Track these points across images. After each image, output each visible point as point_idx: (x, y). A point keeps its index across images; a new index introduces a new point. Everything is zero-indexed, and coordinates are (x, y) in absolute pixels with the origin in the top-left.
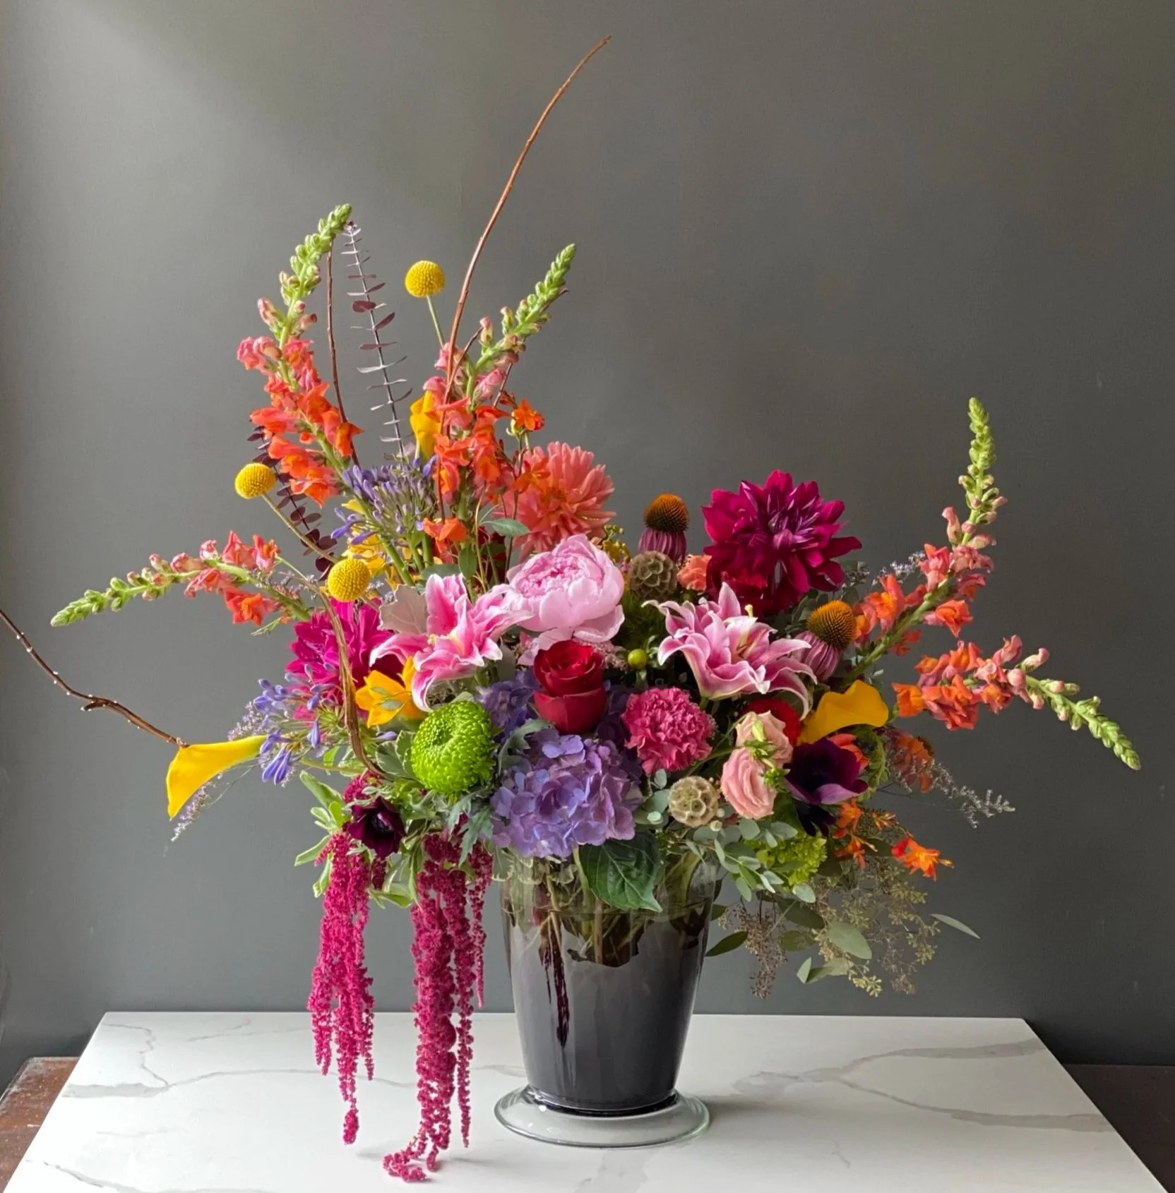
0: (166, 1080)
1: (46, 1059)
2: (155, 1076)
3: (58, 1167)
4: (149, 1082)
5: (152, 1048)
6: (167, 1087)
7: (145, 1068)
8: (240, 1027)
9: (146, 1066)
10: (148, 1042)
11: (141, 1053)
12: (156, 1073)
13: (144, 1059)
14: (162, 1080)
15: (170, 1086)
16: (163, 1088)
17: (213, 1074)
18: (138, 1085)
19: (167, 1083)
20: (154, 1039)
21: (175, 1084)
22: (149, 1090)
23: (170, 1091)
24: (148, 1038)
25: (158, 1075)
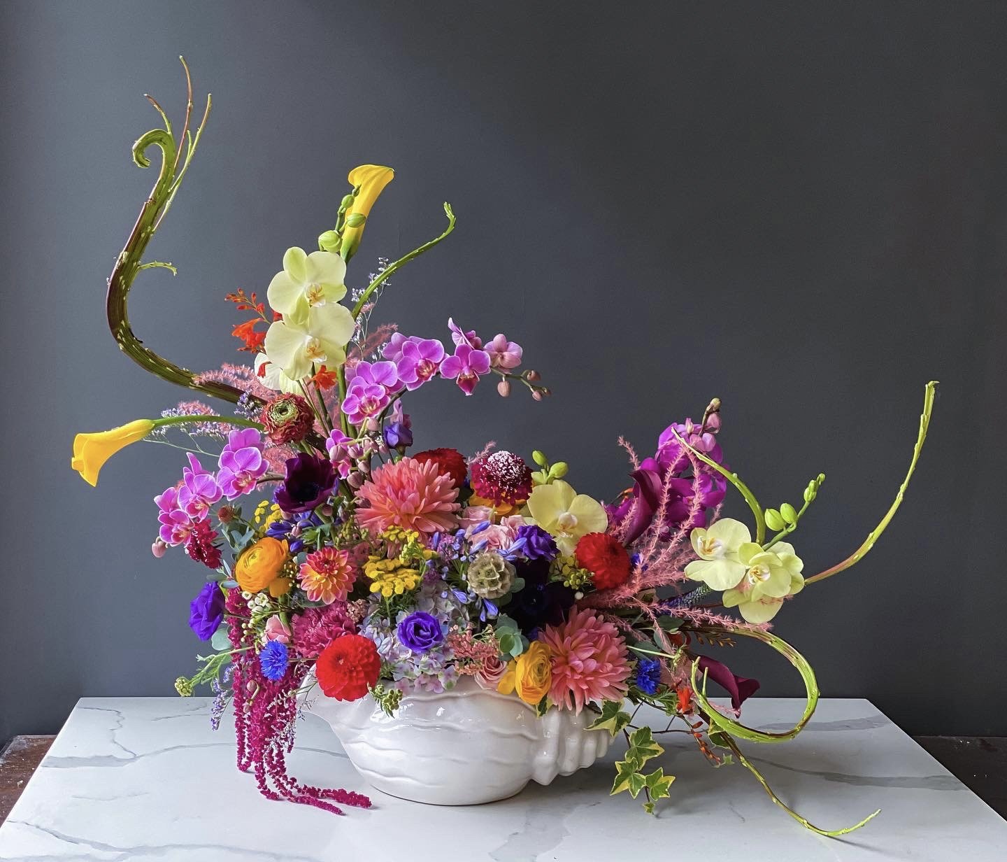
0: (134, 752)
1: (29, 736)
2: (125, 750)
3: (38, 827)
4: (120, 754)
5: (121, 726)
6: (135, 757)
7: (115, 743)
8: (198, 709)
9: (116, 741)
10: (118, 722)
11: (112, 730)
12: (125, 746)
13: (114, 735)
14: (130, 752)
15: (139, 757)
16: (132, 759)
17: (176, 747)
18: (109, 757)
19: (135, 755)
20: (123, 718)
21: (142, 756)
22: (119, 760)
23: (138, 761)
24: (117, 718)
25: (127, 748)
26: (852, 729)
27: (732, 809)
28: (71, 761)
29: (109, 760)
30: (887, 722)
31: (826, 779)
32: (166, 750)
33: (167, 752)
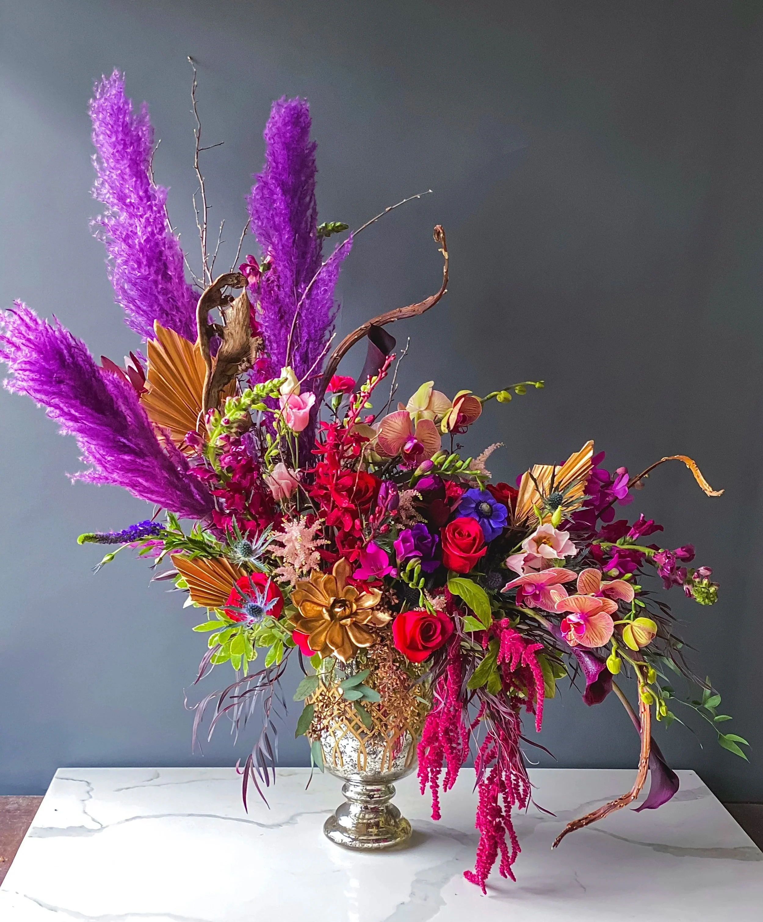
0: (101, 822)
2: (93, 820)
4: (89, 824)
5: (91, 797)
6: (102, 828)
7: (86, 813)
8: (152, 780)
9: (86, 811)
10: (88, 792)
11: (83, 801)
12: (94, 817)
13: (85, 806)
14: (99, 823)
15: (104, 828)
16: (99, 829)
17: (134, 818)
18: (82, 827)
19: (102, 825)
20: (92, 789)
21: (107, 827)
22: (90, 831)
23: (105, 830)
24: (88, 788)
25: (96, 818)
27: (576, 880)
28: (51, 831)
29: (82, 831)
30: (709, 794)
31: (654, 849)
33: (128, 823)
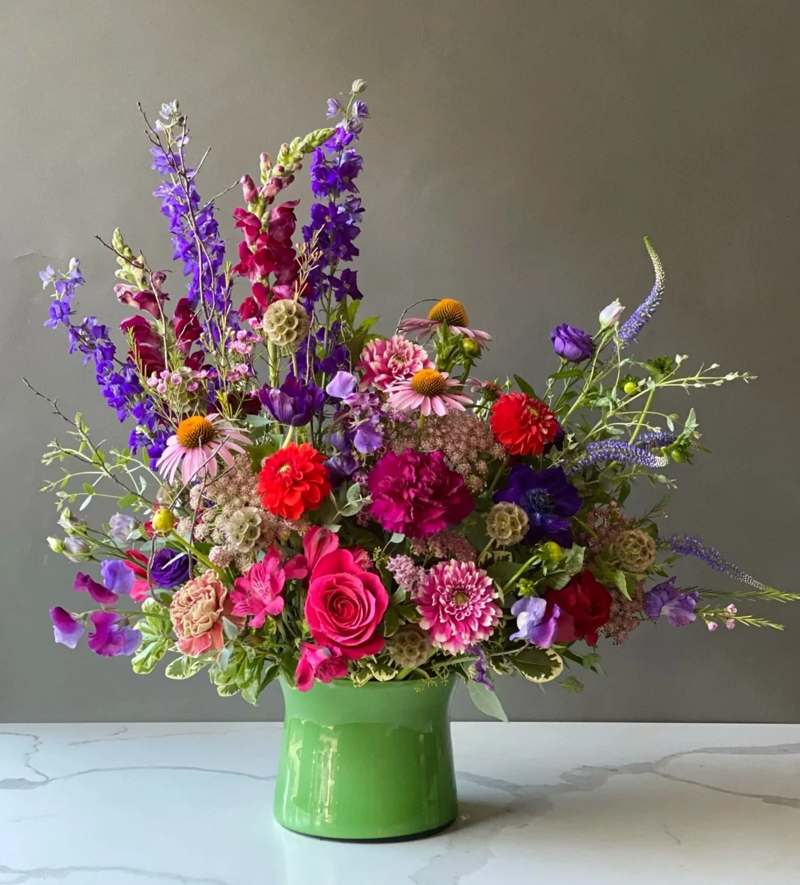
0: (47, 775)
2: (38, 773)
4: (31, 777)
5: (37, 750)
6: (48, 780)
7: (29, 766)
8: (117, 734)
9: (30, 764)
10: (35, 746)
11: (28, 754)
12: (38, 770)
13: (29, 759)
14: (43, 775)
15: (51, 780)
16: (44, 782)
17: (90, 771)
18: (22, 780)
19: (47, 778)
20: (40, 743)
21: (54, 779)
22: (30, 783)
23: (50, 784)
24: (35, 743)
25: (40, 772)
26: (790, 753)
27: (667, 832)
29: (21, 783)
32: (80, 773)
33: (80, 776)
